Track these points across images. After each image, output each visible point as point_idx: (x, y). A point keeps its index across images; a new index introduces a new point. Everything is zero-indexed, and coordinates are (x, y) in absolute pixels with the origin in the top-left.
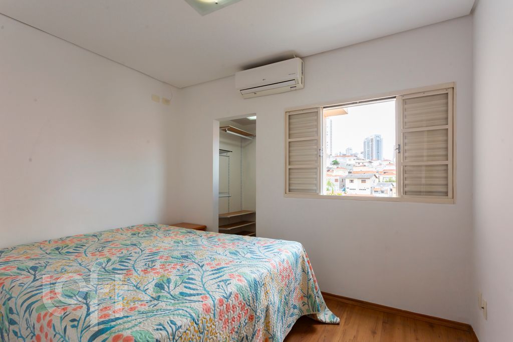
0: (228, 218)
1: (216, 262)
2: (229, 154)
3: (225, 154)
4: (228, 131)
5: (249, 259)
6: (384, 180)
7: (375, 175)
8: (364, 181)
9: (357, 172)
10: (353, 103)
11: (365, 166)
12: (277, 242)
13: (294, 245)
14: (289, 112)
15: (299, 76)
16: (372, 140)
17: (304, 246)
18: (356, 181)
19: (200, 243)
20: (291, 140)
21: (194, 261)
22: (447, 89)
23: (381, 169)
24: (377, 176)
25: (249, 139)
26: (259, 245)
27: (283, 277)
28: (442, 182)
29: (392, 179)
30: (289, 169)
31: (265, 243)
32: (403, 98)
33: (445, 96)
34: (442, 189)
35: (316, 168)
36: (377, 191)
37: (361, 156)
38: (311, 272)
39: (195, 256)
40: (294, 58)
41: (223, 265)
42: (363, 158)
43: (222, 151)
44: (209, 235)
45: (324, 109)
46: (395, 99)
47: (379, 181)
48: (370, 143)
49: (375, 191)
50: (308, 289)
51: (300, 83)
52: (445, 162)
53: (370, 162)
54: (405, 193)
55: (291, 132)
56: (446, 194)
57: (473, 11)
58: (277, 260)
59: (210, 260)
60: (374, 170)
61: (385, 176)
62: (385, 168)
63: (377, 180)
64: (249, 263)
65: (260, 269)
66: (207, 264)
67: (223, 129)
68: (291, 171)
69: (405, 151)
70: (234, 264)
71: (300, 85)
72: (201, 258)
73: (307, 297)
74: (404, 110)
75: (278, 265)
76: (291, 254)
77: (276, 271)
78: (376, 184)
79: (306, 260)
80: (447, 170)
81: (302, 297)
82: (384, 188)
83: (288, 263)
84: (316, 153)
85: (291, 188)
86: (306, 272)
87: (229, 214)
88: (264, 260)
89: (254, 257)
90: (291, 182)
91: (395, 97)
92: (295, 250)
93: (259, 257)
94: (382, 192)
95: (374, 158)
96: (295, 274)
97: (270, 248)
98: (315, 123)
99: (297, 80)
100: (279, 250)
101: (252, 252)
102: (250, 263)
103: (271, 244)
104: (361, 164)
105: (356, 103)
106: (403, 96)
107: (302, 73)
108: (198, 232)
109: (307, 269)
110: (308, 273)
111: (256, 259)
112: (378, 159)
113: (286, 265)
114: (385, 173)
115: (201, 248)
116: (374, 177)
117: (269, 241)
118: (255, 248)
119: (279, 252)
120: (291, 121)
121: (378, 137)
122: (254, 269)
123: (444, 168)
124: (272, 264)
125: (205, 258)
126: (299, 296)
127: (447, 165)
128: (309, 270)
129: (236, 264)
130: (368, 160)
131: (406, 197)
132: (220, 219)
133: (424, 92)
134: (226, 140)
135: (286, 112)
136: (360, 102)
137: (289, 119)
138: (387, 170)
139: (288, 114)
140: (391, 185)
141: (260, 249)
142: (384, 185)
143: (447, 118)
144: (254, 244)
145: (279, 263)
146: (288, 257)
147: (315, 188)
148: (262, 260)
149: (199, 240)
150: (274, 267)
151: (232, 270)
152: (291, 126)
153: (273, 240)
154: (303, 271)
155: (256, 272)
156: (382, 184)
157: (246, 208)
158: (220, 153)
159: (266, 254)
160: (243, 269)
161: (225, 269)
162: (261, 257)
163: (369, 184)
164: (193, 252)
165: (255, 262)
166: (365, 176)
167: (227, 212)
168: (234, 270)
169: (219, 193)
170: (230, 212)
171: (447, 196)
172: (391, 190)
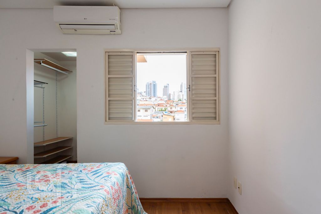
0: (44, 146)
1: (41, 204)
2: (44, 85)
3: (40, 85)
4: (42, 64)
5: (81, 190)
6: (158, 110)
7: (153, 107)
8: (146, 111)
9: (142, 105)
10: (159, 52)
11: (147, 100)
12: (103, 166)
13: (119, 166)
14: (109, 52)
15: (117, 22)
16: (151, 84)
17: (127, 165)
18: (141, 110)
19: (13, 180)
20: (110, 76)
21: (7, 208)
22: (216, 51)
23: (156, 103)
24: (154, 107)
25: (65, 74)
26: (86, 171)
27: (115, 199)
28: (213, 111)
29: (162, 109)
30: (109, 101)
31: (92, 169)
32: (192, 54)
33: (215, 56)
34: (213, 115)
35: (132, 100)
36: (154, 117)
37: (144, 94)
38: (133, 186)
39: (9, 201)
40: (113, 6)
41: (50, 205)
42: (145, 95)
43: (36, 82)
44: (24, 169)
45: (137, 54)
46: (186, 54)
47: (155, 111)
48: (150, 86)
49: (153, 117)
50: (132, 201)
51: (119, 29)
52: (215, 98)
53: (150, 98)
54: (193, 118)
55: (110, 69)
56: (215, 118)
57: (229, 6)
58: (109, 184)
59: (31, 202)
60: (152, 103)
61: (159, 107)
62: (159, 103)
63: (154, 109)
64: (81, 196)
65: (96, 200)
66: (28, 209)
67: (38, 62)
68: (111, 102)
69: (193, 90)
70: (64, 201)
71: (118, 31)
72: (18, 201)
73: (131, 209)
74: (192, 62)
75: (111, 189)
76: (119, 175)
77: (109, 196)
78: (153, 112)
79: (129, 178)
80: (215, 104)
81: (127, 210)
82: (159, 115)
83: (118, 184)
84: (131, 88)
85: (111, 116)
86: (130, 188)
87: (44, 142)
88: (97, 188)
89: (85, 186)
90: (111, 111)
91: (186, 52)
92: (121, 171)
93: (90, 186)
94: (157, 117)
95: (152, 96)
96: (123, 192)
97: (98, 173)
98: (131, 64)
99: (117, 25)
100: (108, 173)
101: (81, 181)
102: (83, 195)
103: (98, 169)
104: (144, 99)
105: (161, 52)
106: (192, 52)
107: (120, 21)
108: (9, 166)
109: (130, 185)
110: (131, 187)
111: (88, 188)
112: (154, 96)
113: (116, 187)
114: (158, 105)
115: (16, 187)
116: (152, 108)
117: (95, 166)
118: (83, 176)
119: (108, 176)
120: (111, 60)
121: (154, 82)
122: (89, 202)
123: (214, 102)
124: (105, 190)
125: (24, 200)
126: (125, 210)
127: (216, 100)
128: (132, 185)
129: (67, 199)
130: (149, 97)
131: (194, 121)
132: (35, 148)
133: (203, 52)
134: (40, 73)
135: (106, 52)
136: (164, 52)
137: (109, 58)
138: (159, 104)
139: (107, 54)
140: (162, 113)
141: (89, 176)
142: (158, 113)
143: (215, 70)
144: (81, 171)
145: (112, 187)
146: (118, 179)
147: (131, 116)
148: (94, 188)
149: (11, 176)
150: (108, 193)
151: (64, 210)
152: (110, 65)
153: (99, 164)
154: (128, 187)
155: (92, 205)
156: (157, 112)
157: (64, 134)
158: (34, 84)
159: (97, 180)
160: (77, 204)
161: (54, 210)
162: (92, 185)
163: (149, 112)
164: (4, 195)
165: (88, 193)
166: (147, 107)
167: (42, 140)
168: (67, 208)
169: (35, 123)
170: (45, 140)
171: (216, 119)
172: (162, 116)
